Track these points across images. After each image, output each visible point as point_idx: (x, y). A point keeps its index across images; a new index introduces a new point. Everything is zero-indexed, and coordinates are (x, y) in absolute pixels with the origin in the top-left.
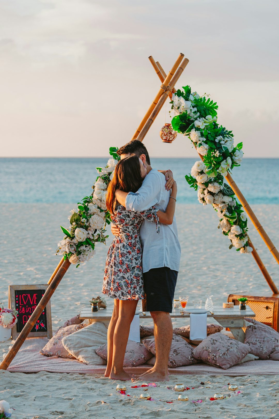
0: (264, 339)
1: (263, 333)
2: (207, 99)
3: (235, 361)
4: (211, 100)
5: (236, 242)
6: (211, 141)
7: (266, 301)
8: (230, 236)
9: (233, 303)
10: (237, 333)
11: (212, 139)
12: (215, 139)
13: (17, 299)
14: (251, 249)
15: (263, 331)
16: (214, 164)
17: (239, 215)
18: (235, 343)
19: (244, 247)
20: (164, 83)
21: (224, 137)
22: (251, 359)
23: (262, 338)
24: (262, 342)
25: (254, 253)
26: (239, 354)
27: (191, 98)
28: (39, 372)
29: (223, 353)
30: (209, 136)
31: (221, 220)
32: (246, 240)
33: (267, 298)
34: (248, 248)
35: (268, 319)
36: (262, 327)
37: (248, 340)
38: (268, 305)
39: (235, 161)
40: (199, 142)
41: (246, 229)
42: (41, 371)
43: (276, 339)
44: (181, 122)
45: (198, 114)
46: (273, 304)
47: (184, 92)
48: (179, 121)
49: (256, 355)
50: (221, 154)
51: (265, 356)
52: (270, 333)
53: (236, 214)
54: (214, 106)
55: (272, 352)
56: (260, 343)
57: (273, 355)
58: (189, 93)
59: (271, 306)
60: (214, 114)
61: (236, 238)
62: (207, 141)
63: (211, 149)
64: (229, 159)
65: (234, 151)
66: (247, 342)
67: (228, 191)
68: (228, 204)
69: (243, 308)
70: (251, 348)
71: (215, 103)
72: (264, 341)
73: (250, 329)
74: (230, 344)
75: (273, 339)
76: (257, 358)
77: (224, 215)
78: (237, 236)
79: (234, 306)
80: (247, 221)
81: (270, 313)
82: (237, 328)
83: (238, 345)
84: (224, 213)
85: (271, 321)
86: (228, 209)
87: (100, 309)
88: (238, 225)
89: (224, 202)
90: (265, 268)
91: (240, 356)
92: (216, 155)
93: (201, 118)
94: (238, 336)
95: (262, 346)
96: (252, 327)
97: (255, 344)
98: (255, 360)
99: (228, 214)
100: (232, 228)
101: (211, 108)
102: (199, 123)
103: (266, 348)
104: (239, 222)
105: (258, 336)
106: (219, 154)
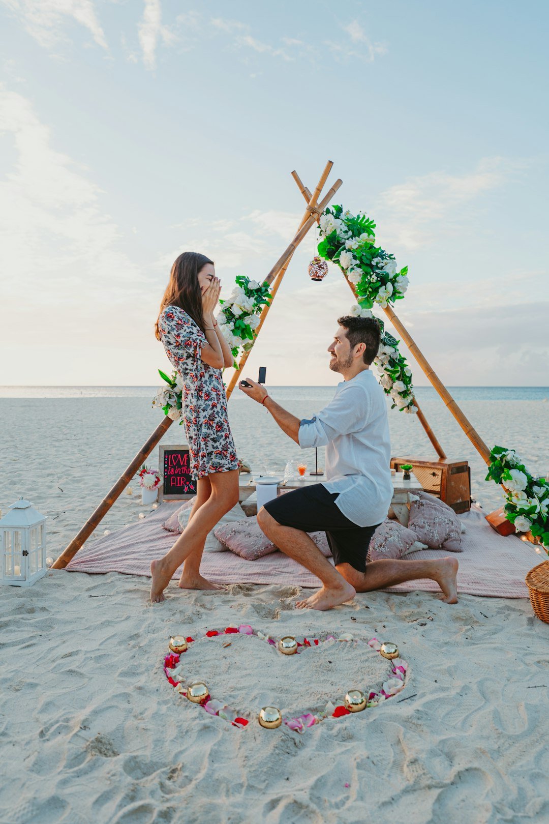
0: (434, 520)
1: (433, 512)
2: (361, 216)
3: (395, 555)
4: (366, 218)
5: (399, 401)
6: (367, 265)
7: (433, 466)
8: (393, 393)
9: (395, 470)
10: (400, 510)
11: (368, 262)
12: (371, 261)
13: (166, 459)
14: (416, 409)
15: (432, 508)
16: (370, 292)
17: (402, 369)
18: (397, 528)
19: (408, 407)
20: (310, 204)
21: (383, 259)
22: (418, 549)
23: (431, 519)
24: (432, 524)
25: (419, 414)
26: (401, 545)
27: (343, 216)
28: (108, 574)
29: (379, 545)
30: (363, 258)
31: (382, 376)
32: (410, 398)
33: (434, 464)
34: (412, 407)
35: (435, 487)
36: (431, 503)
37: (413, 520)
38: (435, 472)
39: (397, 288)
40: (351, 267)
41: (410, 385)
42: (111, 571)
43: (450, 520)
44: (329, 245)
45: (350, 233)
46: (441, 471)
47: (335, 211)
48: (327, 244)
49: (424, 543)
50: (379, 279)
51: (437, 544)
52: (442, 512)
53: (399, 368)
54: (371, 225)
55: (446, 540)
56: (430, 526)
57: (448, 544)
58: (340, 211)
59: (439, 473)
60: (370, 233)
61: (399, 396)
62: (361, 265)
63: (366, 274)
64: (389, 285)
65: (396, 276)
66: (413, 524)
67: (390, 340)
68: (390, 356)
69: (407, 477)
70: (417, 536)
71: (372, 222)
72: (434, 523)
73: (416, 506)
74: (390, 529)
75: (446, 520)
76: (426, 546)
77: (386, 369)
78: (400, 393)
79: (397, 473)
80: (411, 376)
81: (437, 480)
82: (399, 504)
83: (400, 532)
84: (384, 366)
85: (438, 489)
86: (390, 362)
87: (241, 473)
88: (402, 380)
89: (385, 354)
90: (431, 430)
91: (403, 549)
92: (371, 279)
93: (354, 238)
94: (400, 513)
95: (432, 531)
96: (418, 502)
97: (423, 527)
98: (423, 549)
99: (389, 368)
100: (395, 385)
101: (367, 227)
102: (352, 244)
103: (438, 533)
104: (403, 377)
105: (427, 516)
106: (375, 278)
